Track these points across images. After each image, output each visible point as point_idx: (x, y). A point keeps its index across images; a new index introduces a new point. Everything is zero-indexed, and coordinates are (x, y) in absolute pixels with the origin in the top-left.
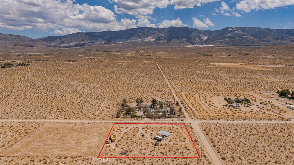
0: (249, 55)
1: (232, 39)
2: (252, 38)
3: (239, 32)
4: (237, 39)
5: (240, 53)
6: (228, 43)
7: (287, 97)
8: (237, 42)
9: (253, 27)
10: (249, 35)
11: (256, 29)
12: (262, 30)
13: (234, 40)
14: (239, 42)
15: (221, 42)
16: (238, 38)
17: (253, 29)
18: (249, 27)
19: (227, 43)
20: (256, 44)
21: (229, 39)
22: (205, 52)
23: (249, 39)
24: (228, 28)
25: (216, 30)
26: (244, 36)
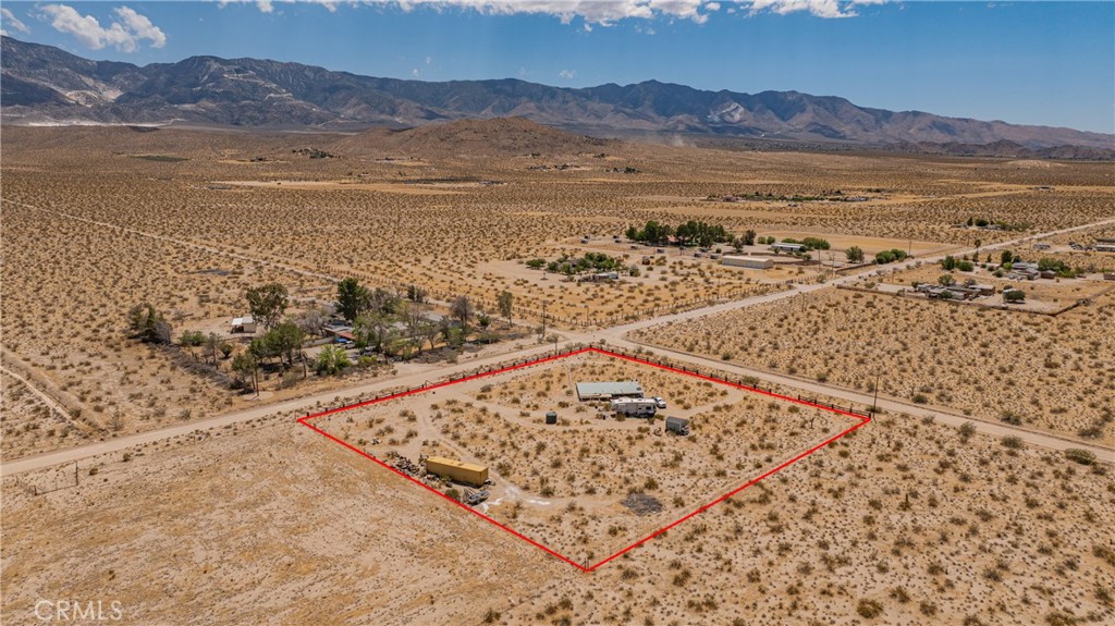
0: (331, 157)
1: (226, 102)
2: (297, 102)
3: (250, 77)
4: (245, 106)
5: (294, 152)
6: (215, 120)
7: (666, 243)
8: (248, 114)
9: (297, 64)
10: (288, 91)
11: (306, 72)
12: (327, 77)
13: (234, 105)
14: (256, 114)
15: (186, 114)
16: (247, 99)
17: (297, 70)
18: (282, 64)
19: (211, 118)
20: (317, 124)
21: (215, 102)
22: (148, 148)
23: (291, 106)
24: (203, 59)
25: (156, 65)
26: (270, 92)
